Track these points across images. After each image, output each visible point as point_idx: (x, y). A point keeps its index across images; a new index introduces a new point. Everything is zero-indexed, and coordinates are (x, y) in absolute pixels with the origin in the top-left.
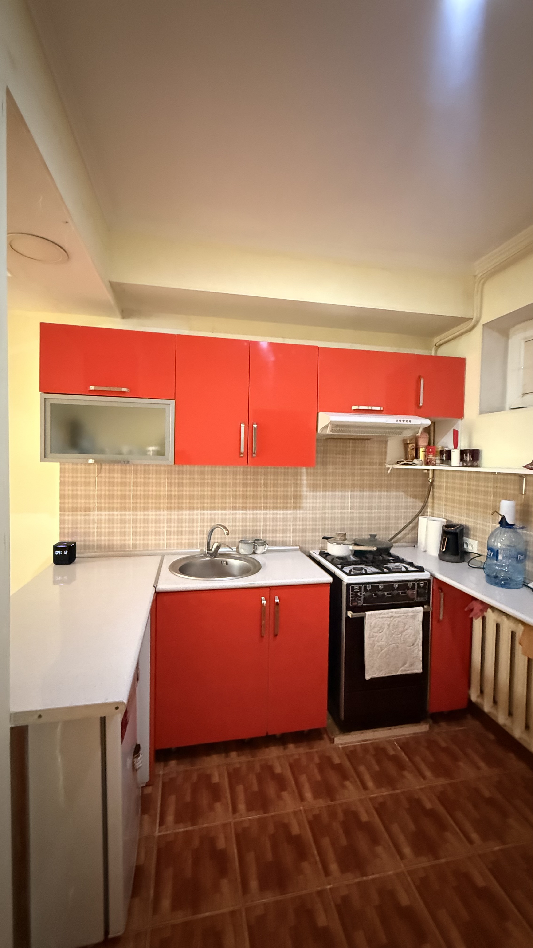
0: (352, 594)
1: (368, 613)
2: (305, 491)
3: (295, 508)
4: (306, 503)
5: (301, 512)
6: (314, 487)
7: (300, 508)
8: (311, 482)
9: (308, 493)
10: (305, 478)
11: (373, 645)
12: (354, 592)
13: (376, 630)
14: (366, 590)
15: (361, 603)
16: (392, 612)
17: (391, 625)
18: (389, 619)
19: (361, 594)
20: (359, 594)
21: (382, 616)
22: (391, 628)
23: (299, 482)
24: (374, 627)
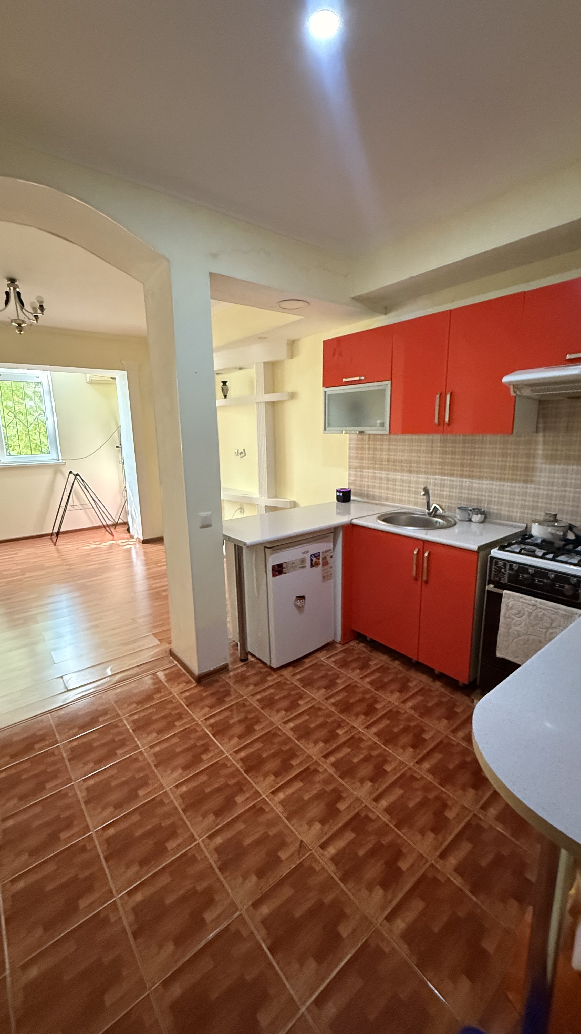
0: (495, 568)
1: (505, 592)
2: (540, 463)
3: (526, 481)
4: (540, 476)
5: (533, 486)
6: (552, 458)
7: (532, 482)
8: (550, 453)
9: (543, 466)
10: (541, 447)
11: (509, 627)
12: (498, 567)
13: (513, 611)
14: (511, 568)
15: (505, 580)
16: (537, 601)
17: (534, 614)
18: (531, 607)
19: (505, 571)
20: (503, 570)
21: (521, 600)
22: (532, 618)
23: (532, 452)
24: (511, 608)
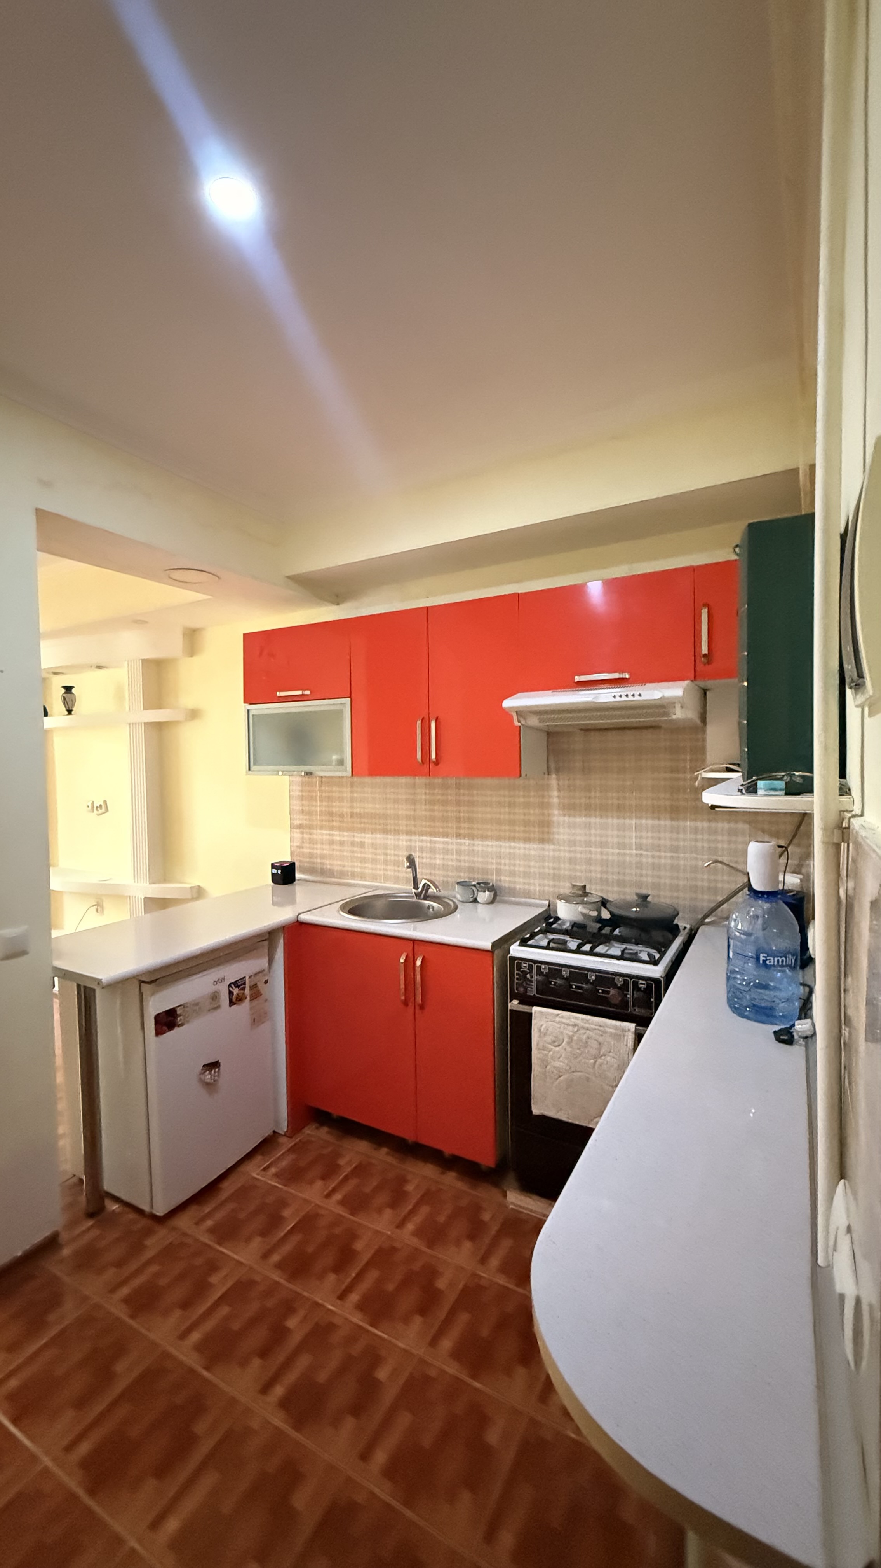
0: (517, 974)
1: (535, 1009)
2: (557, 816)
4: (558, 833)
5: (552, 847)
6: (570, 808)
7: (549, 841)
8: (566, 801)
9: (562, 819)
10: (555, 793)
12: (522, 972)
13: (549, 1039)
14: (539, 972)
15: (532, 992)
16: (576, 1018)
17: (575, 1038)
18: (571, 1028)
19: (532, 977)
20: (528, 976)
21: (558, 1019)
22: (573, 1044)
23: (546, 800)
24: (545, 1034)
